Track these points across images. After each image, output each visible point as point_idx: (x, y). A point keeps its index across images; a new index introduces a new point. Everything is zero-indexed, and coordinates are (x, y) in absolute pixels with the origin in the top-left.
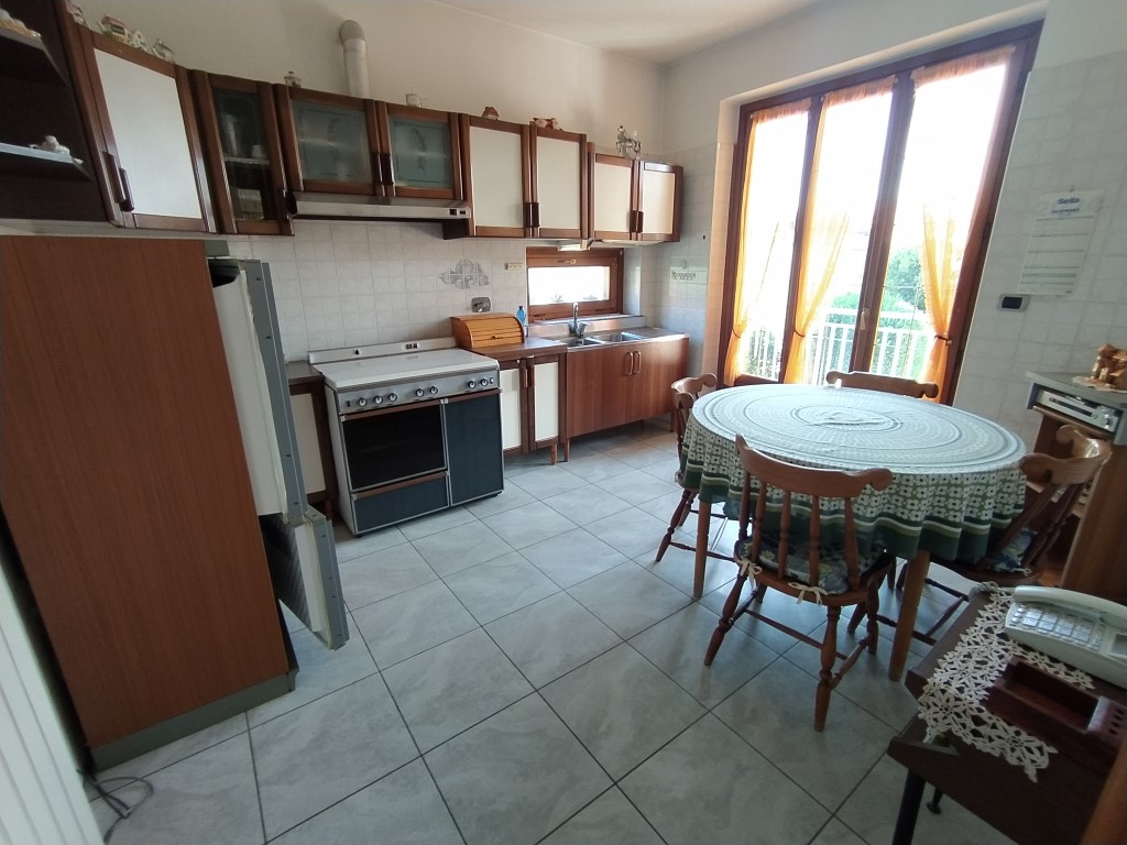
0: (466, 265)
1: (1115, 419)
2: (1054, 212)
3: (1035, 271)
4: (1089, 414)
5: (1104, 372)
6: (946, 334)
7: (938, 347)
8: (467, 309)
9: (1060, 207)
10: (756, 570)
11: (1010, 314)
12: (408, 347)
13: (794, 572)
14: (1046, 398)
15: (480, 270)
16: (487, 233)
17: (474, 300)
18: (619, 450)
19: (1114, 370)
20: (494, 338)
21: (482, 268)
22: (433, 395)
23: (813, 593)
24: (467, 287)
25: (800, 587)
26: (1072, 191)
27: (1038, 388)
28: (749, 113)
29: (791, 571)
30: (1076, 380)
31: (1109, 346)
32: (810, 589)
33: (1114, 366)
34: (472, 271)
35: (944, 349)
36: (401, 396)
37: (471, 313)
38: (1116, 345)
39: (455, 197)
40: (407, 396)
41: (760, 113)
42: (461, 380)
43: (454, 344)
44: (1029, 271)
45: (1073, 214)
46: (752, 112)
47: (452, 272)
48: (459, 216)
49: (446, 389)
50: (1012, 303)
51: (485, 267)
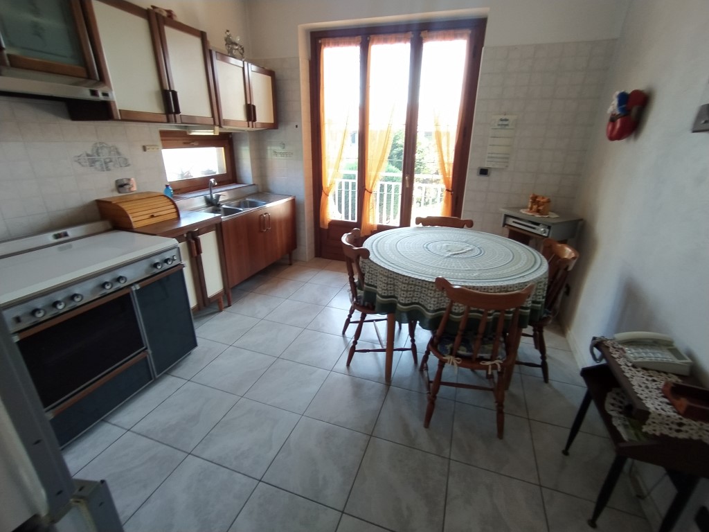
0: (102, 148)
1: (547, 230)
2: (499, 125)
3: (493, 155)
4: (534, 228)
5: (535, 207)
6: (450, 189)
7: (447, 196)
8: (112, 191)
9: (501, 123)
10: (458, 361)
11: (483, 178)
12: (57, 236)
13: (481, 355)
14: (510, 221)
15: (118, 153)
16: (130, 117)
17: (117, 181)
18: (264, 287)
19: (539, 206)
20: (152, 216)
21: (120, 151)
22: (122, 284)
23: (495, 364)
24: (108, 169)
25: (488, 363)
26: (505, 115)
27: (507, 216)
28: (318, 39)
29: (480, 355)
30: (521, 211)
31: (534, 195)
32: (493, 363)
33: (538, 204)
34: (110, 152)
35: (450, 196)
36: (87, 293)
37: (116, 194)
38: (537, 194)
39: (89, 76)
40: (93, 291)
41: (327, 40)
42: (144, 265)
43: (110, 227)
44: (490, 155)
45: (507, 127)
46: (320, 38)
47: (88, 155)
48: (101, 97)
49: (132, 275)
50: (484, 172)
51: (123, 149)
